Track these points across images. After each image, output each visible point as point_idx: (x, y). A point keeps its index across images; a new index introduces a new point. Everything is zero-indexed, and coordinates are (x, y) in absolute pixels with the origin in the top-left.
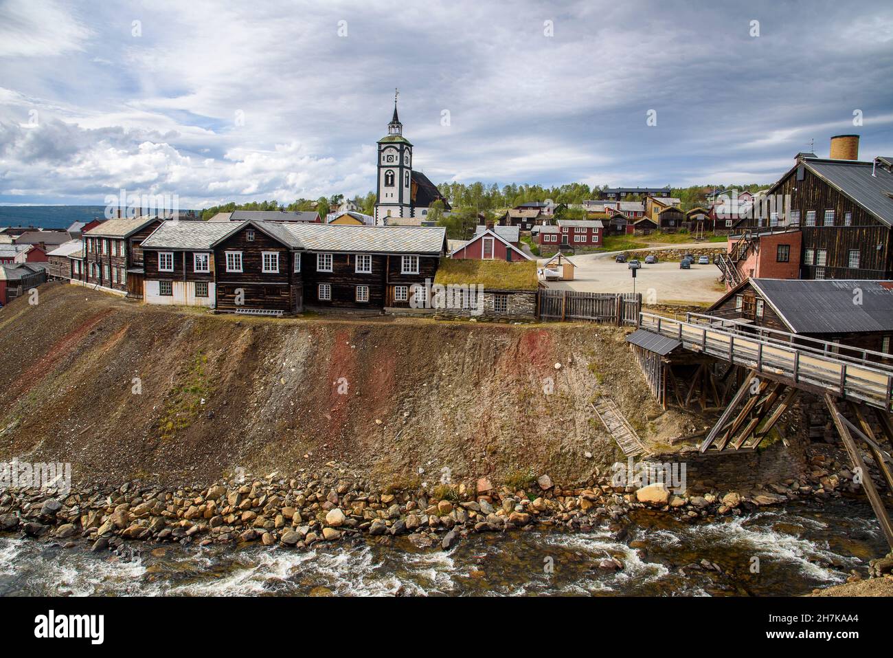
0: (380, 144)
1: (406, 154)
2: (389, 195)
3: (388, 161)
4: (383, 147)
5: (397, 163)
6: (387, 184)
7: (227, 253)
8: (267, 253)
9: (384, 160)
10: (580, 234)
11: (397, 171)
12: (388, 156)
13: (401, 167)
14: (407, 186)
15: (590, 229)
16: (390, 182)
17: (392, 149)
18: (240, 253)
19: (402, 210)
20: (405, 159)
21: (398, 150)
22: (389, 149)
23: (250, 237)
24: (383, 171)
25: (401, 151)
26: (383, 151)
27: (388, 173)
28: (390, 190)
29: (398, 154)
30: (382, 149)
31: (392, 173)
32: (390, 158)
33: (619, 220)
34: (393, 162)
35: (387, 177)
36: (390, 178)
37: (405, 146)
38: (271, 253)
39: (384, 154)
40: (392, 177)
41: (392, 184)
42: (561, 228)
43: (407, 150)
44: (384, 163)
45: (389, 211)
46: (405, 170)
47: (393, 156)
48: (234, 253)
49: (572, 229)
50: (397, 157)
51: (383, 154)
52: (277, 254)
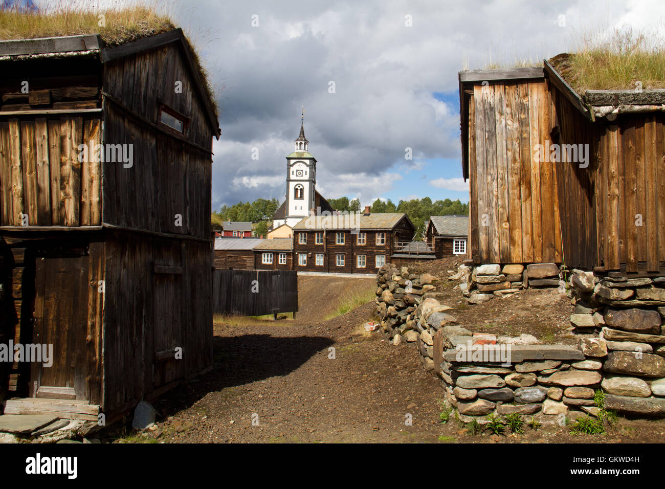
0: (289, 159)
2: (299, 208)
3: (297, 176)
4: (292, 162)
5: (307, 177)
9: (293, 174)
11: (306, 186)
12: (297, 170)
13: (312, 181)
14: (313, 200)
16: (299, 196)
17: (301, 164)
21: (308, 166)
22: (298, 164)
24: (292, 185)
25: (310, 167)
26: (292, 165)
27: (297, 187)
28: (299, 203)
29: (308, 169)
31: (301, 187)
32: (299, 172)
34: (302, 176)
35: (296, 190)
36: (299, 191)
37: (313, 162)
40: (302, 190)
41: (302, 197)
46: (313, 184)
47: (302, 171)
50: (306, 172)
51: (292, 169)
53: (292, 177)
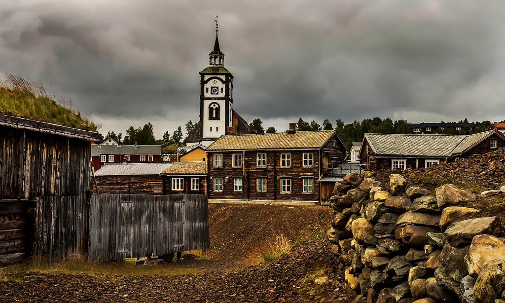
1: (229, 86)
2: (214, 129)
3: (212, 93)
4: (206, 77)
5: (222, 95)
6: (211, 118)
9: (207, 92)
11: (222, 103)
12: (212, 88)
13: (227, 99)
14: (231, 120)
16: (214, 116)
17: (216, 80)
20: (229, 90)
21: (223, 82)
22: (213, 80)
24: (206, 103)
25: (226, 84)
26: (206, 82)
27: (212, 106)
28: (214, 124)
29: (224, 86)
30: (205, 79)
31: (217, 106)
32: (214, 90)
34: (218, 94)
35: (211, 110)
36: (214, 111)
37: (229, 78)
39: (208, 86)
40: (218, 110)
41: (218, 118)
43: (230, 82)
46: (230, 103)
47: (218, 88)
50: (222, 89)
51: (206, 86)
53: (207, 95)
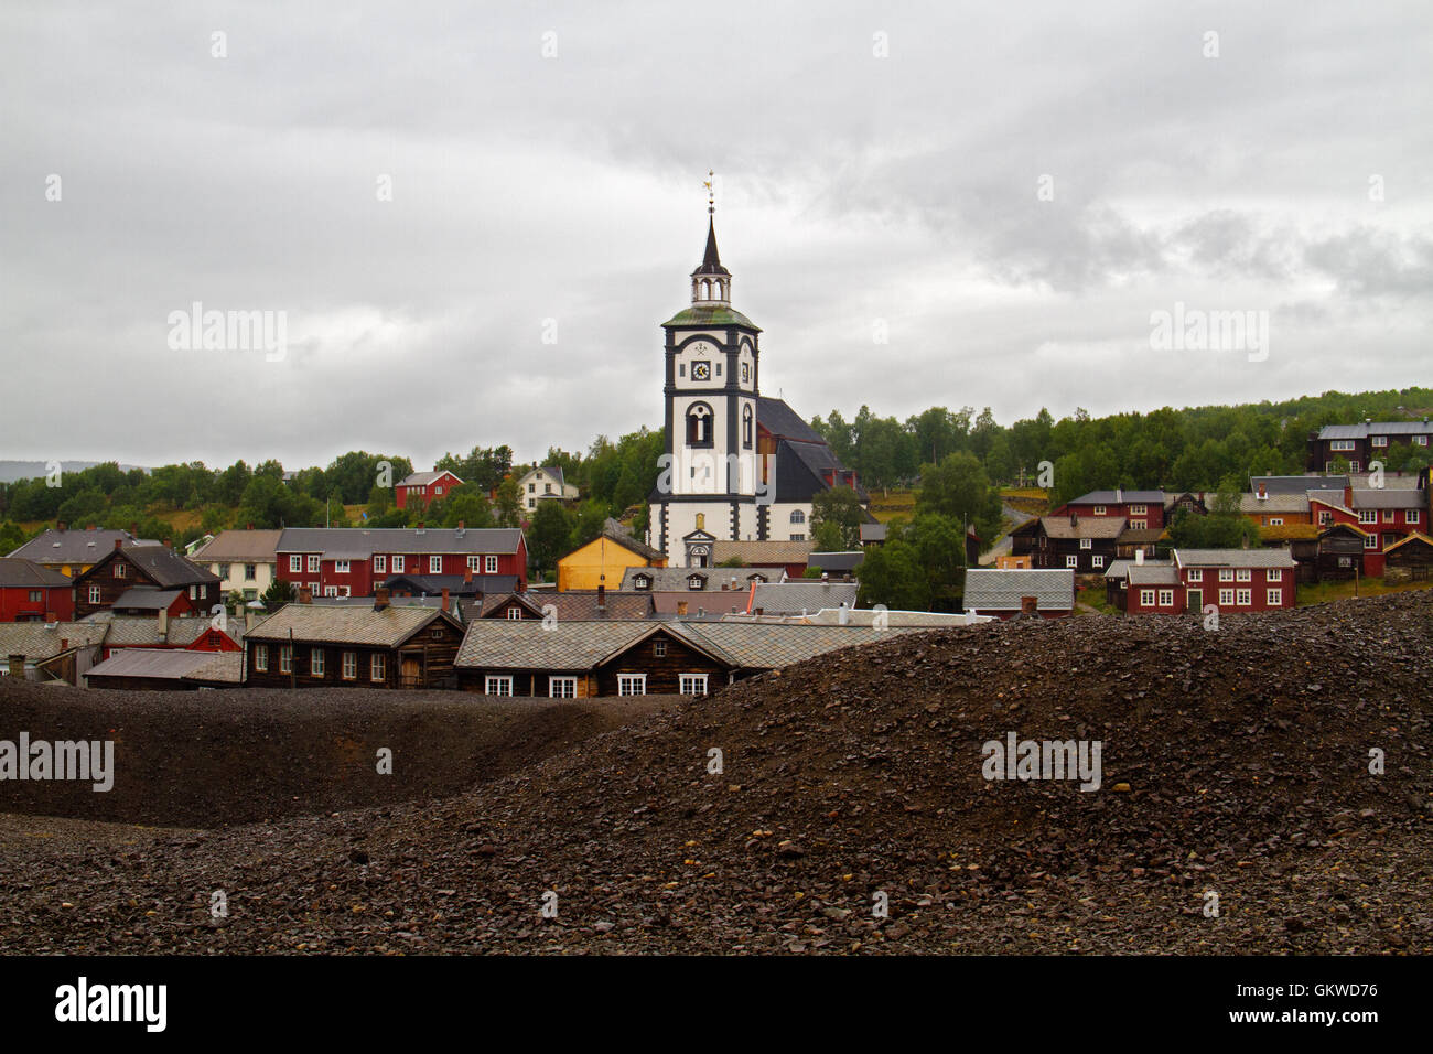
0: (671, 329)
1: (744, 356)
3: (694, 379)
4: (680, 337)
5: (719, 382)
7: (621, 677)
8: (688, 676)
9: (683, 374)
10: (1235, 585)
11: (719, 405)
12: (694, 363)
13: (731, 391)
14: (748, 445)
15: (1258, 573)
17: (705, 343)
18: (643, 677)
19: (735, 513)
20: (741, 368)
21: (722, 348)
22: (697, 344)
23: (659, 651)
24: (681, 405)
25: (731, 350)
26: (680, 349)
27: (695, 411)
29: (723, 358)
30: (678, 342)
31: (706, 411)
32: (700, 369)
33: (1343, 542)
34: (708, 379)
35: (692, 421)
36: (700, 424)
37: (741, 335)
38: (694, 677)
39: (683, 359)
40: (708, 420)
41: (708, 442)
42: (1184, 571)
43: (745, 346)
44: (682, 383)
45: (700, 517)
46: (742, 401)
47: (708, 363)
48: (632, 677)
49: (1211, 572)
50: (719, 366)
51: (679, 359)
52: (705, 677)
53: (680, 382)
